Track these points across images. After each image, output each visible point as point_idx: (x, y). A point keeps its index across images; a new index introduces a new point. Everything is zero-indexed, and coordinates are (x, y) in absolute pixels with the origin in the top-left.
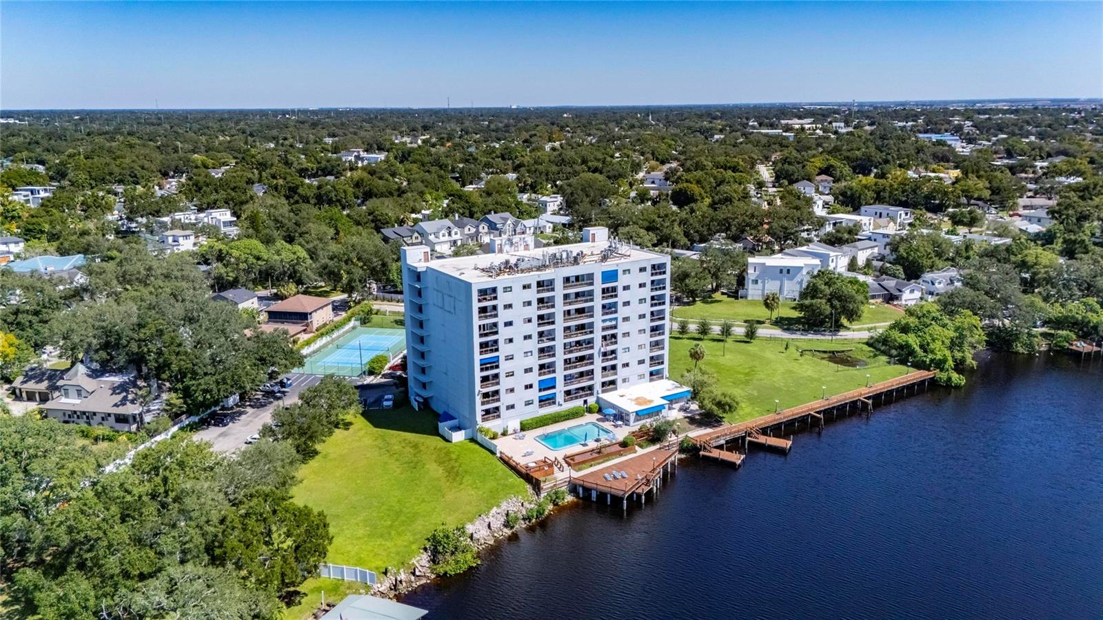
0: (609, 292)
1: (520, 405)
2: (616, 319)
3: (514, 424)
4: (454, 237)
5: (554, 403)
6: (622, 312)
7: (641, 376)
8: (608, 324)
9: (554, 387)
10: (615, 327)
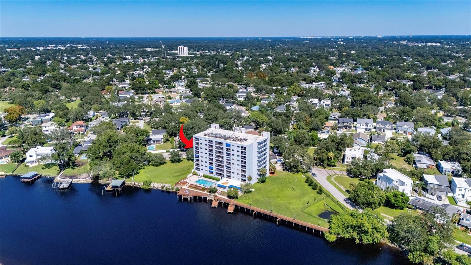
0: (228, 150)
1: (204, 170)
2: (230, 158)
3: (202, 174)
4: (369, 127)
5: (213, 174)
6: (232, 157)
7: (238, 179)
8: (228, 159)
9: (213, 170)
10: (230, 160)
